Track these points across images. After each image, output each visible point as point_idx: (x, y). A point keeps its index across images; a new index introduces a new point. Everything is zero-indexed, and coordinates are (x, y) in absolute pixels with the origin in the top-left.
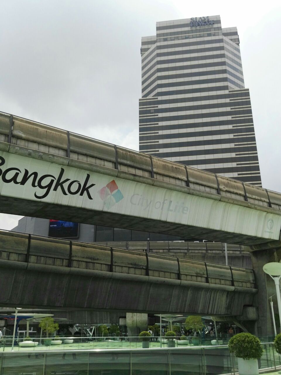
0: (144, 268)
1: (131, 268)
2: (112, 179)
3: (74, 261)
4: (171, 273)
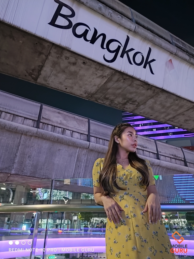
0: (183, 159)
1: (172, 158)
2: (170, 57)
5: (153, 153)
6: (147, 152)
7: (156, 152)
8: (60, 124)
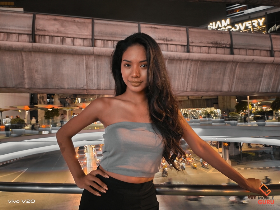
0: (228, 46)
1: (212, 47)
4: (261, 50)
5: (181, 45)
6: (173, 46)
7: (186, 44)
8: (57, 32)
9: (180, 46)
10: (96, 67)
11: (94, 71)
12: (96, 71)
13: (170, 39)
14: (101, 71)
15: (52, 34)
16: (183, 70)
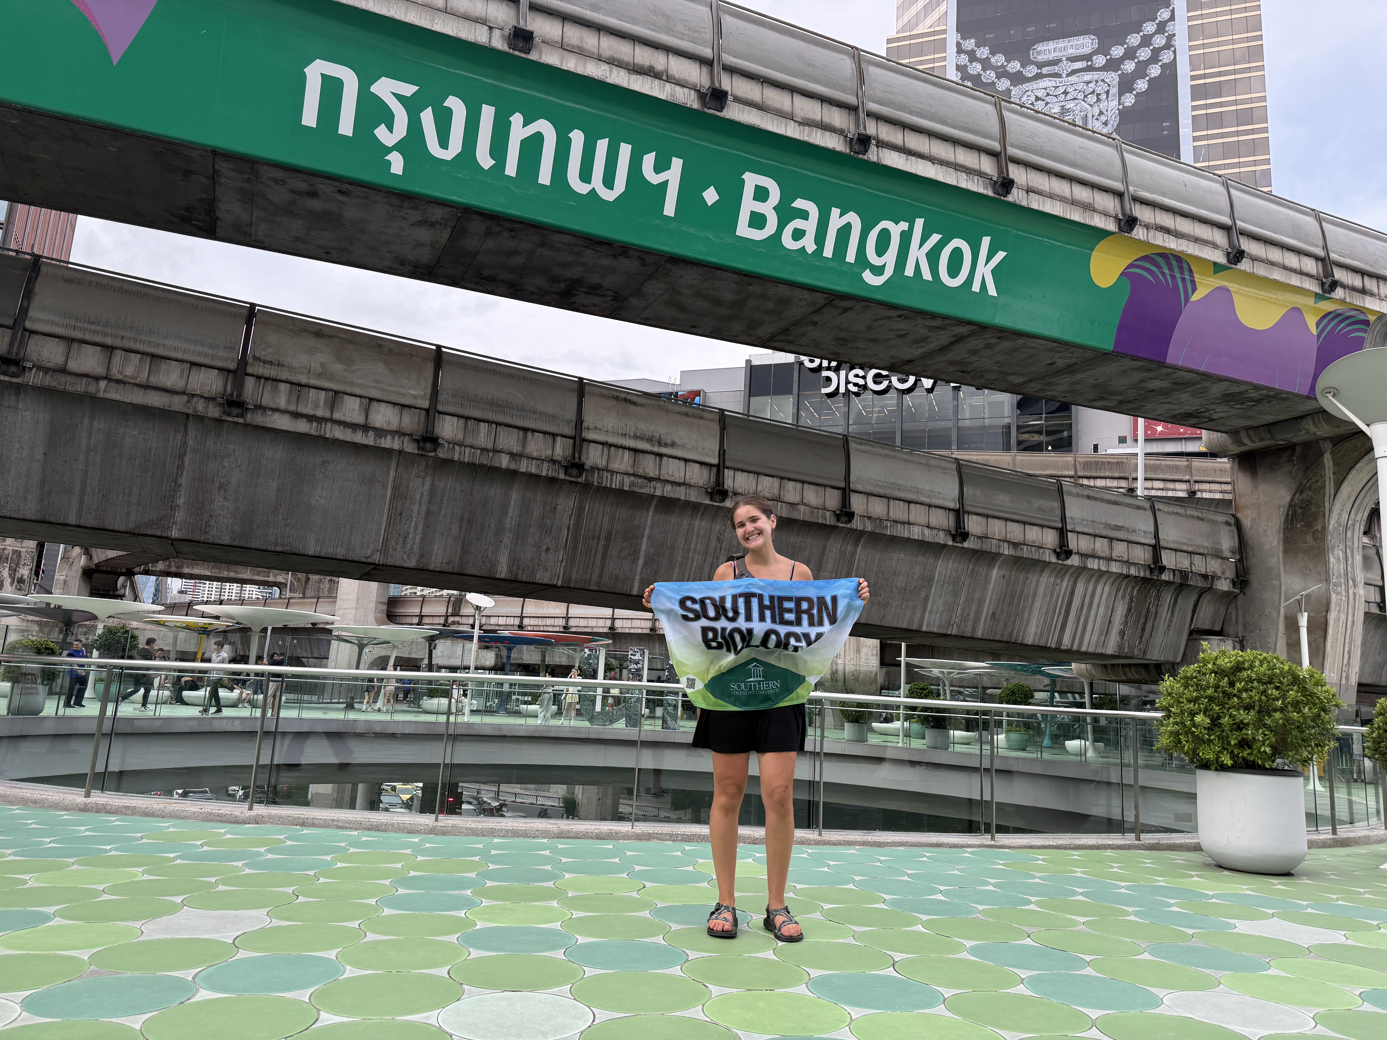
0: (836, 483)
3: (592, 445)
4: (930, 506)
5: (701, 463)
6: (676, 461)
7: (715, 461)
8: (319, 376)
9: (697, 466)
10: (425, 498)
11: (416, 507)
12: (424, 508)
13: (669, 442)
14: (440, 510)
15: (303, 379)
16: (698, 536)
